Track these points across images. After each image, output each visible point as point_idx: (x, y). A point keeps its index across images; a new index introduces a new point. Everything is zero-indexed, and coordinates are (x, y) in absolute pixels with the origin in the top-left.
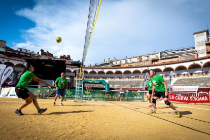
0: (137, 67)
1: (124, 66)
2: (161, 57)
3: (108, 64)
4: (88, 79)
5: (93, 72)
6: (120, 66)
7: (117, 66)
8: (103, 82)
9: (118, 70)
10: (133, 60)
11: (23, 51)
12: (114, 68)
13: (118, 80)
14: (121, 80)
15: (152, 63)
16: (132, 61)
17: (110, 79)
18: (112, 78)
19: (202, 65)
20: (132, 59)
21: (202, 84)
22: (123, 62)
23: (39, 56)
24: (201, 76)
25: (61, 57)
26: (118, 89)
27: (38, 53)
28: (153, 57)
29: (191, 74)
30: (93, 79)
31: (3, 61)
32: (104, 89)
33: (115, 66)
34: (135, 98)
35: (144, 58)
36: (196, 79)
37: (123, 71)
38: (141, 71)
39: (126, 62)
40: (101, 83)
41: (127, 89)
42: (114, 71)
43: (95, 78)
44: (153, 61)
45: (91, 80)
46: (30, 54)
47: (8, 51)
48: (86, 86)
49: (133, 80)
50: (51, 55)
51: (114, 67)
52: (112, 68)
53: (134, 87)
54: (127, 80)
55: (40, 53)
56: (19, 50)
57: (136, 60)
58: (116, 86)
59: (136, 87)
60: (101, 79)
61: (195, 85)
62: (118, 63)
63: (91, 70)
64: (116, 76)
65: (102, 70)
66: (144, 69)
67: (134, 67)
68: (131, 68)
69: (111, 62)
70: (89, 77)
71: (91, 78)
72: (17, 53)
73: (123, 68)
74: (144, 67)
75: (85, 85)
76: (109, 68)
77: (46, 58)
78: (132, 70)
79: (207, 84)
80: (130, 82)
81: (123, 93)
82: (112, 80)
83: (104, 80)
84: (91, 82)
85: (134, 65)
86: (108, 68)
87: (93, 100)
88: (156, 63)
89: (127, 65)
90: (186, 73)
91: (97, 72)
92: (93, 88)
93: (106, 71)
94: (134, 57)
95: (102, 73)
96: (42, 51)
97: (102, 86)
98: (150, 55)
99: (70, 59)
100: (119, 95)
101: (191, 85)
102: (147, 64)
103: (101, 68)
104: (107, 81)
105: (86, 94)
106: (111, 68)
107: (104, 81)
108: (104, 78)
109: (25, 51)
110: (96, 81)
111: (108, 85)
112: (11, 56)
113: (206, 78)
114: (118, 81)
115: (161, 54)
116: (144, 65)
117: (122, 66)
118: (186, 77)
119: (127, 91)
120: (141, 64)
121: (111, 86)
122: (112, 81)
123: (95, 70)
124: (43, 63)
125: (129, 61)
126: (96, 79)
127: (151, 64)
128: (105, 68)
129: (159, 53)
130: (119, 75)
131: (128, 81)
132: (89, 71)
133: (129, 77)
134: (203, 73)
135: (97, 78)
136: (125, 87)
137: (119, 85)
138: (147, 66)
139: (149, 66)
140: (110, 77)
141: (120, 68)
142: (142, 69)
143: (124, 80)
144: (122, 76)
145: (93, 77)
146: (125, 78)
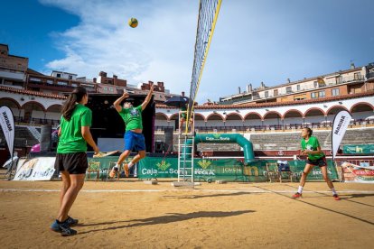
0: (314, 102)
1: (285, 100)
2: (368, 76)
3: (249, 97)
4: (203, 133)
5: (215, 117)
6: (274, 100)
7: (268, 101)
8: (239, 139)
9: (271, 109)
10: (303, 86)
11: (62, 77)
12: (261, 107)
13: (273, 132)
14: (279, 132)
15: (349, 91)
16: (301, 89)
17: (253, 132)
18: (258, 128)
20: (301, 84)
22: (282, 91)
23: (97, 85)
25: (144, 87)
26: (275, 153)
27: (95, 79)
28: (348, 78)
30: (215, 133)
31: (23, 100)
32: (241, 154)
33: (264, 101)
35: (330, 81)
37: (282, 111)
38: (325, 110)
39: (289, 90)
40: (233, 141)
41: (293, 153)
42: (262, 112)
43: (220, 129)
44: (350, 86)
45: (212, 136)
46: (78, 83)
47: (32, 79)
48: (201, 147)
50: (123, 83)
51: (261, 104)
52: (258, 107)
54: (293, 131)
55: (99, 81)
56: (54, 75)
57: (310, 85)
58: (268, 147)
60: (234, 132)
62: (271, 94)
64: (268, 123)
65: (234, 111)
66: (330, 105)
67: (307, 103)
68: (300, 104)
69: (255, 94)
70: (206, 129)
71: (212, 129)
72: (50, 82)
73: (282, 105)
74: (330, 101)
75: (198, 145)
76: (251, 107)
77: (112, 90)
78: (303, 109)
81: (285, 163)
82: (259, 133)
83: (241, 133)
84: (210, 139)
85: (307, 97)
86: (248, 107)
87: (217, 181)
88: (358, 91)
89: (290, 99)
91: (224, 116)
92: (216, 154)
93: (243, 113)
94: (305, 81)
95: (236, 117)
96: (103, 75)
97: (235, 147)
98: (341, 73)
99: (163, 90)
100: (276, 170)
102: (336, 93)
103: (231, 108)
104: (247, 135)
105: (200, 167)
106: (255, 107)
107: (242, 136)
108: (239, 129)
109: (66, 77)
110: (223, 136)
111: (251, 146)
112: (37, 90)
114: (272, 136)
115: (368, 69)
116: (330, 96)
117: (279, 100)
119: (295, 157)
120: (323, 94)
121: (257, 147)
122: (259, 136)
123: (220, 113)
124: (106, 102)
125: (294, 88)
126: (222, 133)
127: (345, 93)
128: (241, 108)
129: (364, 68)
130: (275, 122)
132: (206, 114)
133: (296, 126)
135: (225, 129)
136: (289, 149)
137: (274, 145)
138: (338, 100)
139: (342, 99)
140: (255, 127)
141: (275, 106)
142: (325, 106)
143: (287, 132)
144: (281, 123)
145: (216, 128)
146: (288, 128)
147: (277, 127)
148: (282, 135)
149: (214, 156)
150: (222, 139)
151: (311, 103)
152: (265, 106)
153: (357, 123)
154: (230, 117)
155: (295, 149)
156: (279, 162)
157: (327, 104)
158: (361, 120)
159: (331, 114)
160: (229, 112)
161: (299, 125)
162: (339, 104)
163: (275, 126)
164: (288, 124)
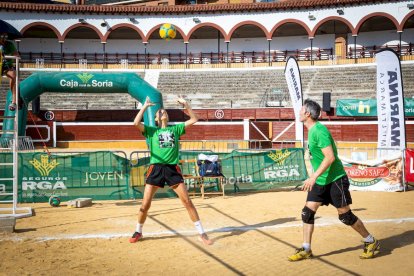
0: (292, 8)
4: (56, 69)
5: (83, 33)
8: (133, 85)
9: (205, 20)
12: (185, 13)
13: (206, 68)
14: (220, 69)
17: (166, 68)
18: (176, 59)
26: (207, 115)
30: (83, 70)
34: (267, 175)
38: (311, 26)
40: (121, 88)
41: (245, 113)
42: (186, 25)
43: (93, 59)
45: (74, 76)
48: (48, 102)
49: (276, 67)
52: (178, 13)
54: (247, 67)
58: (195, 101)
63: (73, 22)
64: (197, 47)
65: (125, 21)
67: (277, 9)
70: (63, 58)
71: (74, 59)
73: (228, 11)
74: (322, 7)
78: (269, 22)
80: (262, 77)
82: (179, 69)
83: (137, 69)
84: (70, 84)
87: (70, 203)
91: (104, 31)
95: (130, 33)
100: (195, 172)
103: (119, 13)
104: (152, 75)
105: (34, 174)
107: (139, 78)
108: (135, 59)
110: (98, 77)
111: (159, 100)
114: (203, 76)
119: (246, 124)
123: (95, 22)
126: (98, 69)
128: (142, 13)
130: (211, 46)
131: (255, 75)
132: (62, 25)
133: (254, 56)
135: (106, 59)
136: (237, 105)
137: (208, 96)
138: (336, 5)
139: (344, 5)
140: (169, 56)
141: (214, 12)
142: (312, 18)
143: (234, 69)
144: (223, 49)
145: (85, 56)
146: (238, 59)
147: (216, 58)
148: (223, 75)
149: (77, 120)
150: (95, 83)
151: (284, 9)
152: (192, 12)
153: (367, 54)
154: (117, 33)
155: (248, 105)
156: (202, 157)
157: (314, 13)
158: (375, 48)
159: (323, 33)
160: (113, 22)
161: (260, 53)
162: (338, 15)
163: (212, 54)
164: (238, 51)
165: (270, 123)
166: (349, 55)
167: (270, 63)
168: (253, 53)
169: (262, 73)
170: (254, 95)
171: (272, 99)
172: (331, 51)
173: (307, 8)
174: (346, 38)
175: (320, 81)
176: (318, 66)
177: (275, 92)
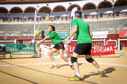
0: (31, 3)
13: (1, 22)
14: (6, 23)
19: (113, 3)
21: (112, 29)
24: (111, 19)
29: (101, 15)
36: (106, 22)
38: (38, 9)
41: (15, 38)
49: (25, 23)
53: (25, 35)
54: (16, 23)
59: (28, 35)
61: (104, 30)
66: (42, 5)
67: (27, 3)
68: (21, 3)
73: (9, 3)
74: (41, 3)
78: (23, 7)
79: (117, 29)
90: (95, 13)
101: (100, 31)
113: (116, 21)
114: (0, 25)
118: (95, 20)
119: (15, 41)
130: (3, 15)
131: (18, 25)
133: (18, 19)
134: (113, 14)
137: (2, 32)
138: (46, 2)
139: (49, 2)
141: (4, 3)
142: (38, 6)
143: (11, 23)
144: (7, 17)
146: (13, 20)
147: (5, 19)
148: (7, 25)
151: (29, 3)
157: (39, 5)
158: (59, 17)
159: (42, 12)
161: (20, 18)
162: (46, 6)
163: (3, 18)
164: (13, 17)
165: (24, 41)
166: (50, 19)
167: (24, 22)
168: (18, 18)
169: (21, 25)
170: (18, 32)
171: (24, 33)
172: (44, 18)
173: (36, 3)
174: (49, 14)
175: (41, 27)
176: (40, 23)
177: (25, 31)
